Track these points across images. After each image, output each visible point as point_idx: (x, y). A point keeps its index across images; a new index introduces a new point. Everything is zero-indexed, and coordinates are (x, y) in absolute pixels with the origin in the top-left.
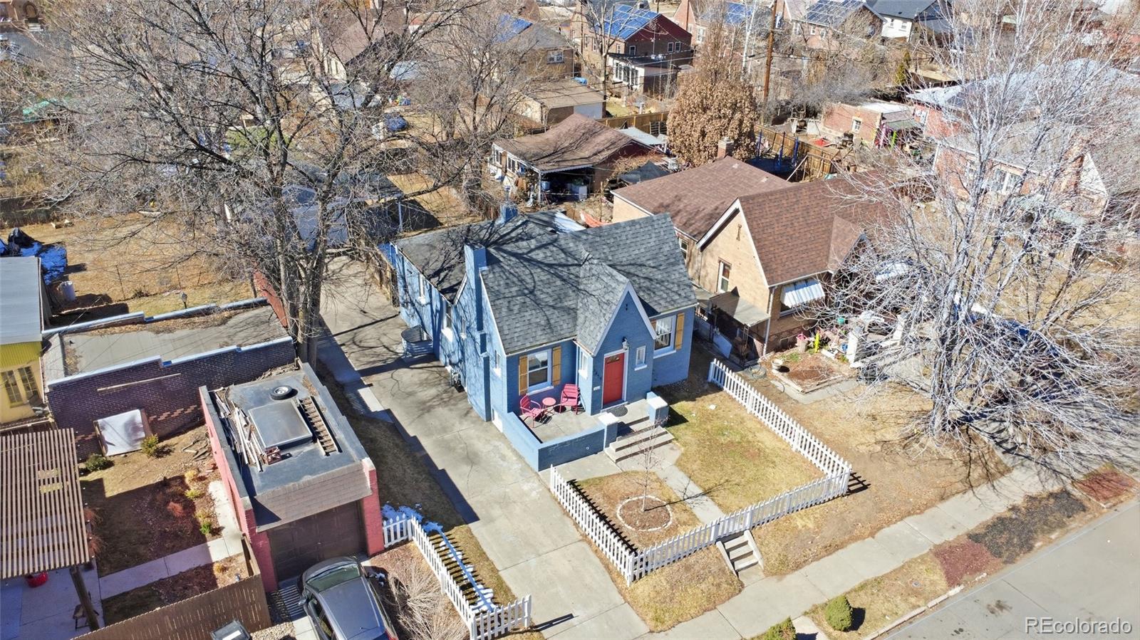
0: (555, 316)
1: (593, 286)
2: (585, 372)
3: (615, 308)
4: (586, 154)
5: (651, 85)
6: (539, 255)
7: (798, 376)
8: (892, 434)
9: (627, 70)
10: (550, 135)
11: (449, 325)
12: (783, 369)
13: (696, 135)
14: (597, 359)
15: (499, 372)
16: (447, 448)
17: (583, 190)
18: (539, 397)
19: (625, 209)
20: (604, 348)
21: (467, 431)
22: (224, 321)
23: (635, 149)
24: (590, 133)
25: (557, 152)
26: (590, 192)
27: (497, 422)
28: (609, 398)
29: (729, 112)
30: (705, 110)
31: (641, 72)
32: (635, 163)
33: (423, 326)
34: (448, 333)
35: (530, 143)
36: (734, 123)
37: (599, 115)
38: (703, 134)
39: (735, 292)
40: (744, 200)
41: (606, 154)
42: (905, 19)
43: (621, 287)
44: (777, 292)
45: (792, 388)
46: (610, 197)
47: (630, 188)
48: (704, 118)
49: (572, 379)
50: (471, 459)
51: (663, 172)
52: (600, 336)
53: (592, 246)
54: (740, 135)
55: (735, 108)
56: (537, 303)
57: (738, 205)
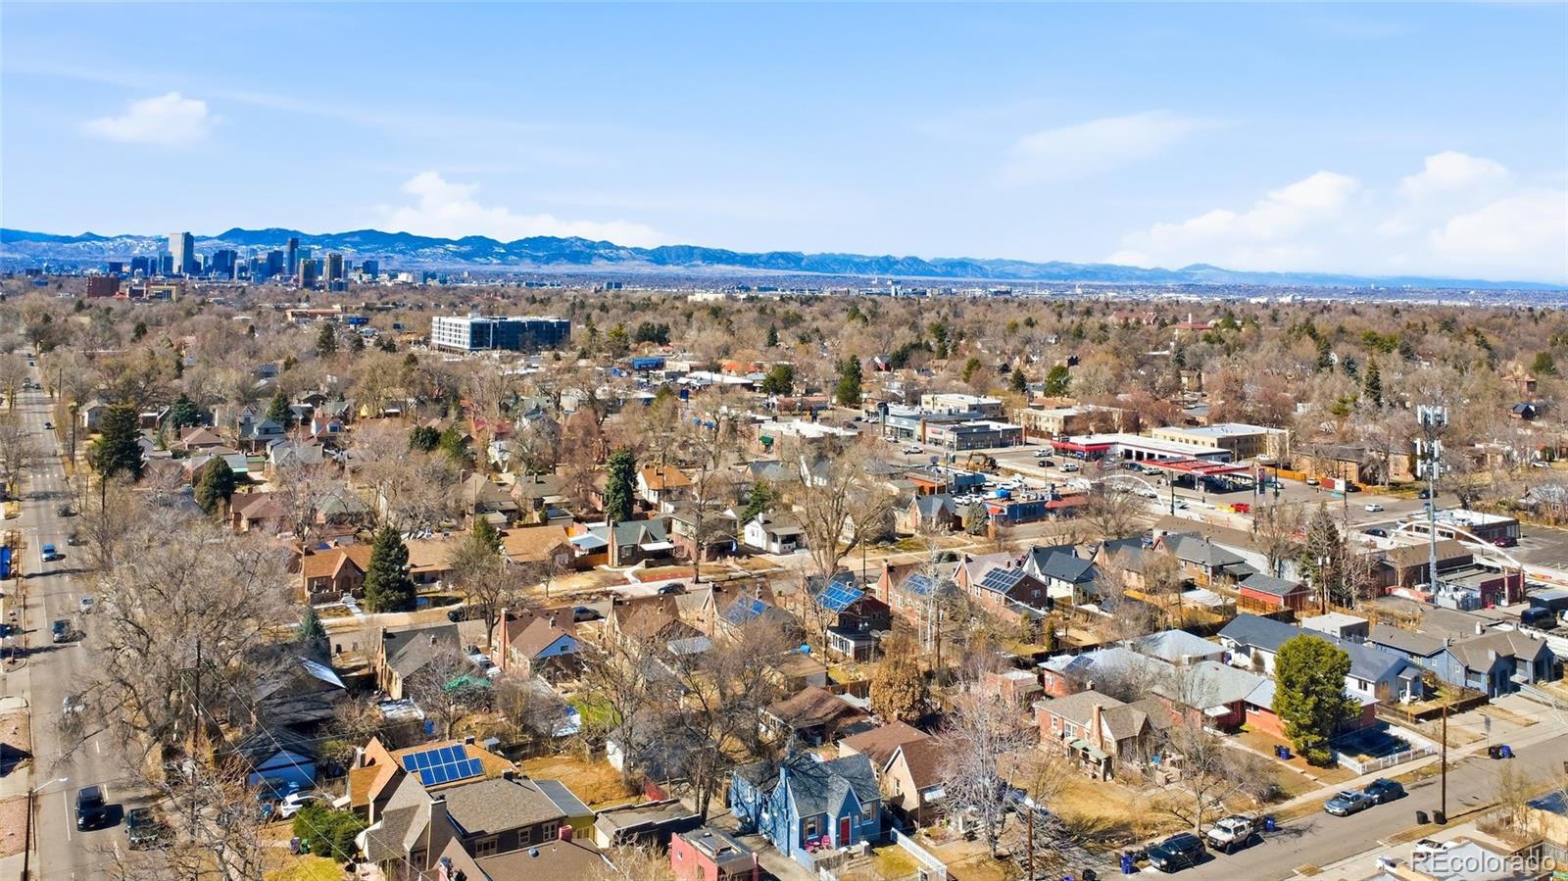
0: (819, 801)
1: (834, 786)
2: (832, 828)
3: (844, 796)
4: (819, 715)
5: (861, 655)
6: (811, 772)
7: (935, 838)
8: (973, 861)
9: (841, 641)
10: (795, 701)
11: (766, 811)
12: (928, 835)
13: (887, 702)
14: (838, 820)
15: (795, 828)
16: (772, 867)
17: (819, 739)
18: (813, 841)
19: (845, 750)
20: (840, 816)
21: (780, 861)
22: (664, 809)
23: (850, 711)
24: (820, 702)
25: (800, 714)
26: (824, 740)
27: (792, 856)
28: (844, 841)
29: (906, 688)
30: (891, 685)
31: (852, 644)
32: (850, 721)
33: (748, 816)
34: (765, 816)
35: (783, 706)
36: (909, 695)
37: (823, 683)
38: (891, 701)
39: (903, 795)
40: (903, 745)
41: (832, 715)
42: (1068, 582)
43: (846, 786)
44: (921, 793)
45: (931, 843)
46: (837, 744)
47: (849, 738)
48: (891, 691)
49: (826, 832)
50: (784, 870)
51: (869, 727)
52: (838, 809)
53: (833, 768)
54: (914, 702)
55: (909, 685)
56: (811, 794)
57: (899, 748)
